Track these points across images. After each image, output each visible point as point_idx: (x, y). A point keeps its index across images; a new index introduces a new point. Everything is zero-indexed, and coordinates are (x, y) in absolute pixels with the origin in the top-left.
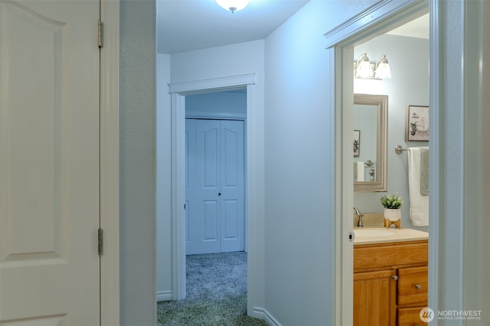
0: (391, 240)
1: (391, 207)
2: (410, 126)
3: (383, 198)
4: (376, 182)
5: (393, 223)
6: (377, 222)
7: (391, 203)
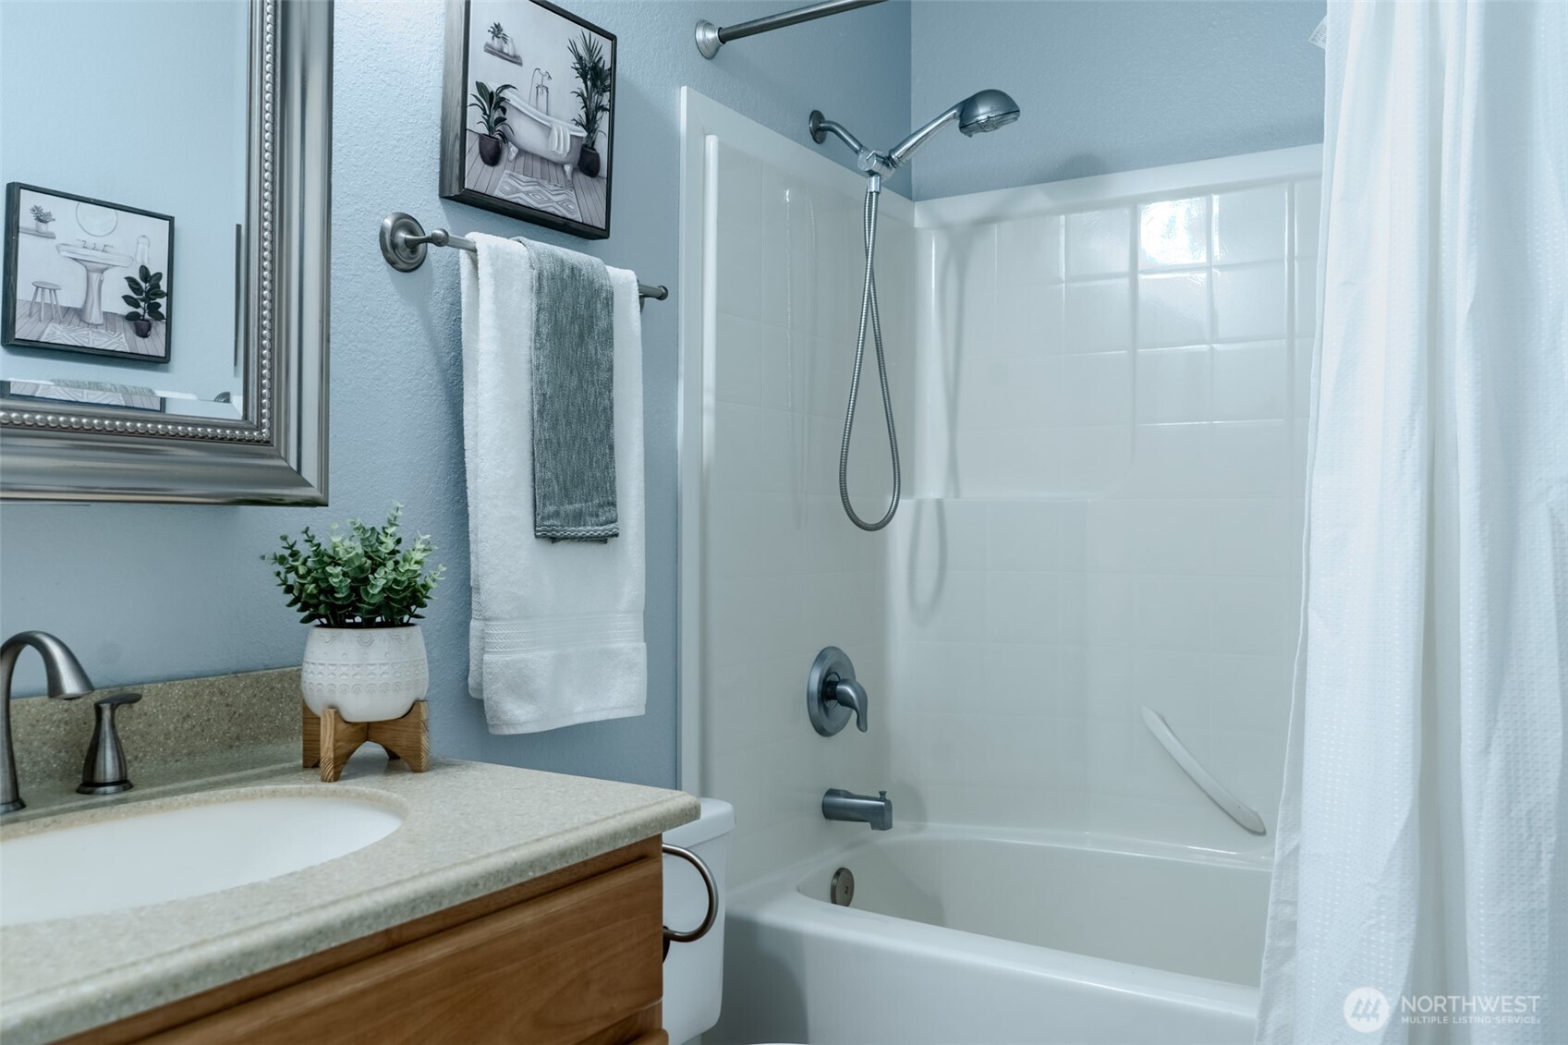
0: (363, 918)
1: (357, 610)
2: (471, 100)
3: (294, 555)
4: (242, 429)
5: (367, 731)
6: (255, 738)
7: (360, 581)
